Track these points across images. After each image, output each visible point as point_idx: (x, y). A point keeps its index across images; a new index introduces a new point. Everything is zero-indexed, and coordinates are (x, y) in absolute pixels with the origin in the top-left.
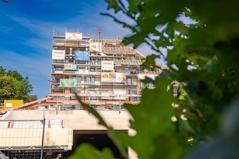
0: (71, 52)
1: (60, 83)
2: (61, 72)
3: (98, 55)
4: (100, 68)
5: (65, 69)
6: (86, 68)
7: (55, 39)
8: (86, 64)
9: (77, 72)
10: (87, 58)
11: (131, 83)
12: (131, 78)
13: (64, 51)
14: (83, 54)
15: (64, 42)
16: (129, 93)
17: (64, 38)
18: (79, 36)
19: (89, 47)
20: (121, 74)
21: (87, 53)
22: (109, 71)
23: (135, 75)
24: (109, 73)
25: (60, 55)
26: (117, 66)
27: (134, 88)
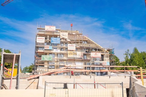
0: (48, 38)
1: (42, 58)
2: (42, 51)
3: (66, 40)
4: (67, 49)
5: (45, 49)
6: (58, 48)
7: (38, 30)
8: (58, 46)
9: (52, 51)
10: (59, 42)
11: (86, 58)
12: (86, 55)
13: (44, 38)
14: (56, 39)
15: (44, 32)
16: (85, 65)
17: (45, 29)
18: (53, 28)
19: (60, 35)
20: (80, 52)
21: (58, 39)
22: (72, 51)
23: (88, 53)
24: (73, 52)
25: (42, 40)
26: (77, 47)
27: (88, 61)
